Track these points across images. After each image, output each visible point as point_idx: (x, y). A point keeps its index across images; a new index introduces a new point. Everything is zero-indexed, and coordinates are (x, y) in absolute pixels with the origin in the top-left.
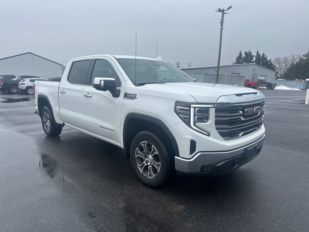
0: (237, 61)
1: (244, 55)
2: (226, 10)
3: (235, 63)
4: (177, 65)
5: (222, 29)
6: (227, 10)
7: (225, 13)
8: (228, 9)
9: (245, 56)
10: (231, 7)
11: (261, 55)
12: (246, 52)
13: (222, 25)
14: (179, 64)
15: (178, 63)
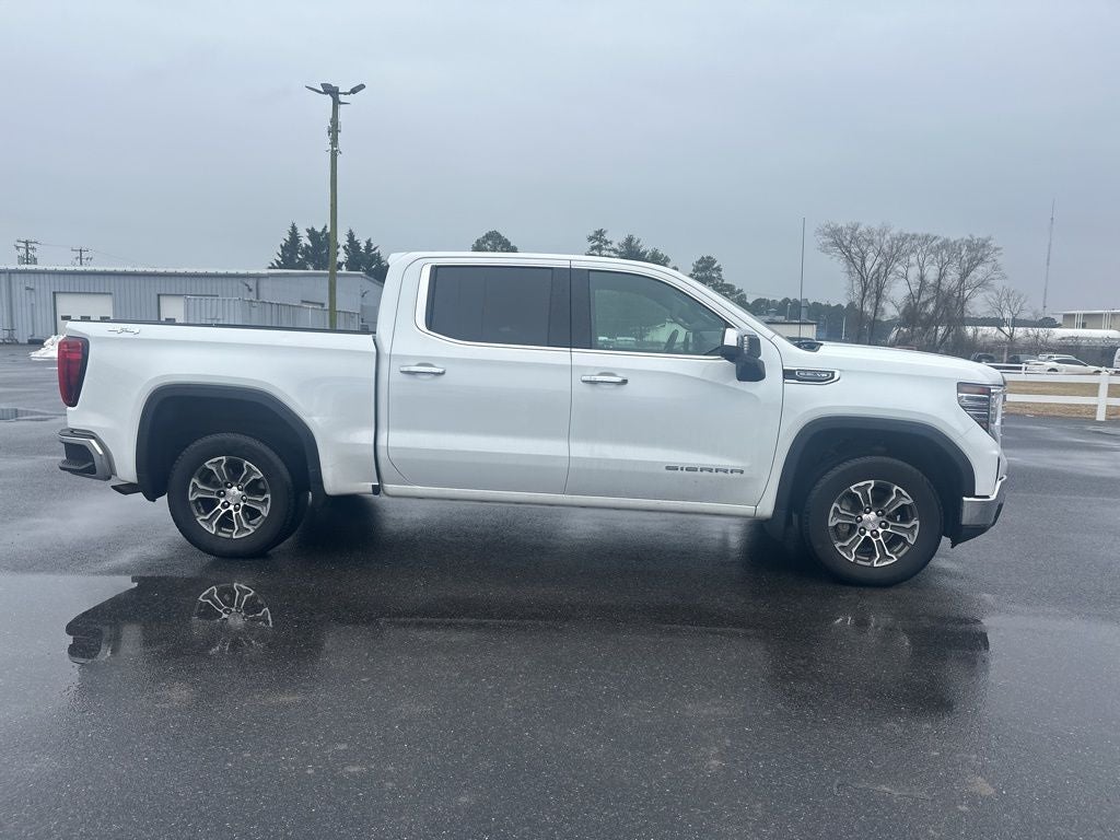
0: (283, 257)
1: (305, 241)
2: (345, 94)
3: (277, 262)
4: (22, 252)
5: (334, 155)
6: (349, 94)
7: (340, 103)
8: (354, 91)
9: (309, 243)
10: (362, 87)
11: (363, 245)
12: (313, 229)
13: (334, 142)
14: (33, 249)
15: (27, 243)
